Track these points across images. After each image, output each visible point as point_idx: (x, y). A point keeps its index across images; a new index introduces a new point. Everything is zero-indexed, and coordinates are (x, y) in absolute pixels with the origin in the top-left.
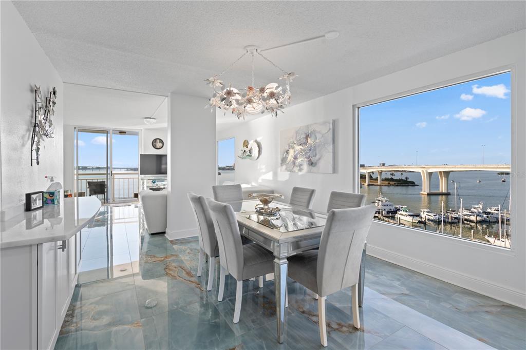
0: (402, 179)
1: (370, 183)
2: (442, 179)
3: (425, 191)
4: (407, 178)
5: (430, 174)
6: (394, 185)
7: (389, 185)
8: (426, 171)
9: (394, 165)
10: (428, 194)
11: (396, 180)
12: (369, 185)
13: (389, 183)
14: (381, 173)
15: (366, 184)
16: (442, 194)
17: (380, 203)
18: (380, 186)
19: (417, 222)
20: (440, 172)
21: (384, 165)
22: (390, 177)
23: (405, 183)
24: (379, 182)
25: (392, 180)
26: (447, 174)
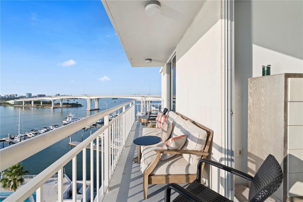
0: (74, 103)
1: (55, 107)
2: (96, 102)
3: (88, 109)
4: (77, 102)
5: (91, 99)
6: (70, 107)
7: (67, 107)
8: (90, 98)
9: (65, 95)
10: (91, 110)
11: (70, 104)
12: (54, 108)
13: (67, 106)
14: (62, 100)
15: (52, 107)
16: (96, 110)
17: (71, 118)
18: (62, 108)
19: (92, 125)
20: (95, 99)
21: (59, 95)
22: (66, 102)
23: (76, 105)
24: (61, 106)
25: (68, 104)
26: (98, 99)
